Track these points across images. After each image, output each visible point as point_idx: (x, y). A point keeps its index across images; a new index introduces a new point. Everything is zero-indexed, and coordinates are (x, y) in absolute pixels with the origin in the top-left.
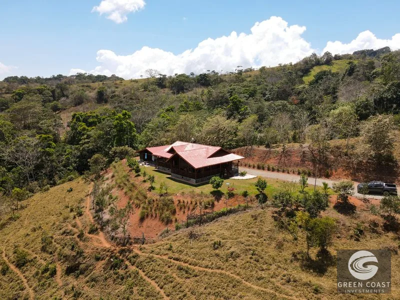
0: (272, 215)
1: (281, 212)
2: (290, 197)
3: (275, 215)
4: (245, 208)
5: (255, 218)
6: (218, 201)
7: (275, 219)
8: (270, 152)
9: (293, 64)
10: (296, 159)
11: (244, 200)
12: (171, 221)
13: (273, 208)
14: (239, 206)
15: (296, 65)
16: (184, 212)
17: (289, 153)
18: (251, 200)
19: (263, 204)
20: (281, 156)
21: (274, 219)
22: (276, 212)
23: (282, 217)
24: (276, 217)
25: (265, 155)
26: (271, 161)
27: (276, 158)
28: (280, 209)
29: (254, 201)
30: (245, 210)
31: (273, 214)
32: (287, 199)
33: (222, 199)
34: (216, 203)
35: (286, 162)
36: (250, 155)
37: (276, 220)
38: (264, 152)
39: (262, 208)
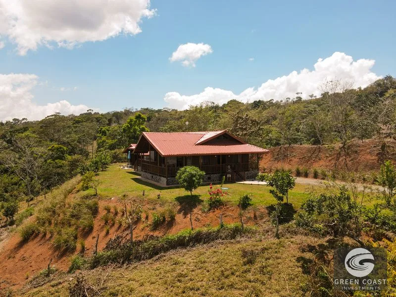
0: (299, 254)
1: (325, 248)
2: (351, 207)
3: (308, 255)
4: (236, 232)
5: (249, 258)
6: (185, 215)
7: (306, 266)
8: (320, 150)
9: (362, 89)
10: (369, 157)
11: (241, 215)
12: (73, 250)
13: (304, 238)
14: (222, 226)
15: (366, 89)
16: (108, 233)
17: (355, 149)
18: (255, 216)
19: (280, 227)
20: (339, 154)
21: (303, 267)
22: (311, 249)
23: (327, 263)
24: (310, 261)
25: (309, 155)
26: (322, 163)
27: (330, 158)
28: (324, 241)
29: (262, 218)
30: (233, 237)
31: (303, 251)
32: (341, 212)
33: (195, 210)
34: (179, 218)
35: (350, 163)
36: (286, 156)
37: (306, 271)
38: (309, 150)
39: (277, 236)
